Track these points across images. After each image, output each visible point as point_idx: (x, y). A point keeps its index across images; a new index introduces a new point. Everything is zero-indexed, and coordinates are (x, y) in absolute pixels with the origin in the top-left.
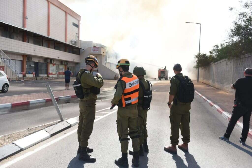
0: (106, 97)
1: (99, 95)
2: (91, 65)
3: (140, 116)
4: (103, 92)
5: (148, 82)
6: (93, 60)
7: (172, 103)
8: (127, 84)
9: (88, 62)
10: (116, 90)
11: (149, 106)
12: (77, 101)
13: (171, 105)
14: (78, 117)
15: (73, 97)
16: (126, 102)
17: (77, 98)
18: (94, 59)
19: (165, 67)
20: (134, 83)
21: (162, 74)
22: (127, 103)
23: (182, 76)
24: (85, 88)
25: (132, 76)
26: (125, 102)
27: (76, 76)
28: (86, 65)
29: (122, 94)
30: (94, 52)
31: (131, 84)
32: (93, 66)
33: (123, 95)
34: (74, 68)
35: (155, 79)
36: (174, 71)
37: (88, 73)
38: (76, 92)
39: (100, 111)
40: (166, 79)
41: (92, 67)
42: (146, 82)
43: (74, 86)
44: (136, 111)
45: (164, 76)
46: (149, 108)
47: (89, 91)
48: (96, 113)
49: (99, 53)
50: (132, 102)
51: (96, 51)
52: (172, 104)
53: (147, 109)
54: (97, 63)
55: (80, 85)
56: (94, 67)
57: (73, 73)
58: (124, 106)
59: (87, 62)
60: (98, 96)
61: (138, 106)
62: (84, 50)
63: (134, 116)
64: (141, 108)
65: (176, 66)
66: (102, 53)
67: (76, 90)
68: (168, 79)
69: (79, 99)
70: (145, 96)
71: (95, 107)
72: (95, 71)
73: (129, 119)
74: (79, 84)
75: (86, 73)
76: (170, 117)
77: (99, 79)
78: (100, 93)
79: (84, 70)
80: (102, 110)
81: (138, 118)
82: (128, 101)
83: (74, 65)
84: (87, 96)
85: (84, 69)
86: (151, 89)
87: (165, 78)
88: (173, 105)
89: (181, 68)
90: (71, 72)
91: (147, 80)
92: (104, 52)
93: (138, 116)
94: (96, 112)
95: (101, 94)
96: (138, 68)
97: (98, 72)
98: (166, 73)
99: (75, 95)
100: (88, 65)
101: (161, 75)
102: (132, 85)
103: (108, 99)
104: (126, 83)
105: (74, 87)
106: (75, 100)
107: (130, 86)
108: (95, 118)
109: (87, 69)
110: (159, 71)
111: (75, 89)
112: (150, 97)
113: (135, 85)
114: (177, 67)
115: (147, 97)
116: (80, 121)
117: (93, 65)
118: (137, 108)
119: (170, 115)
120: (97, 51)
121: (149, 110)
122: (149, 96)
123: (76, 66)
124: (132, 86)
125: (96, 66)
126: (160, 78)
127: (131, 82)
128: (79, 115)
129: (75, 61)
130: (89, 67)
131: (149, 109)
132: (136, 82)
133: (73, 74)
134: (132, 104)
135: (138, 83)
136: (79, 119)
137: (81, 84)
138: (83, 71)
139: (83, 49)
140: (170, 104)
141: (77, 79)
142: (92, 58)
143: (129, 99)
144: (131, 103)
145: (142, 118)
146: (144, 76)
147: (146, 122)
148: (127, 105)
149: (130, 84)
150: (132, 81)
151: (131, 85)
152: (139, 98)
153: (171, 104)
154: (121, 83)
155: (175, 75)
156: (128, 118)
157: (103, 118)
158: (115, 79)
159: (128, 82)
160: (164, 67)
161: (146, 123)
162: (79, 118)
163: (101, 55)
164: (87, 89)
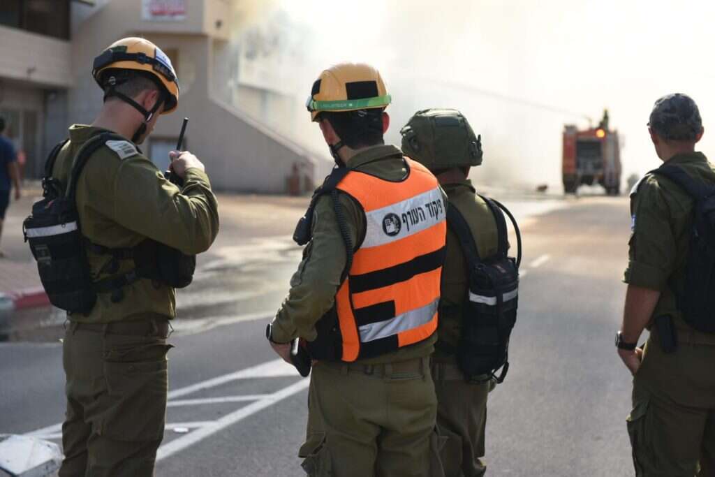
0: (234, 303)
1: (192, 291)
2: (138, 100)
3: (445, 420)
4: (217, 269)
5: (496, 210)
6: (148, 68)
7: (645, 336)
8: (375, 218)
9: (119, 83)
10: (306, 254)
11: (499, 358)
12: (50, 327)
13: (637, 348)
14: (56, 430)
15: (25, 304)
16: (362, 328)
17: (54, 308)
18: (154, 62)
19: (606, 117)
20: (414, 215)
21: (582, 160)
22: (366, 339)
23: (702, 168)
24: (103, 250)
25: (404, 169)
26: (358, 331)
27: (45, 169)
28: (105, 99)
29: (342, 280)
30: (160, 18)
31: (397, 217)
32: (149, 107)
33: (345, 287)
34: (31, 119)
35: (543, 189)
36: (655, 141)
37: (123, 156)
38: (44, 272)
39: (197, 387)
40: (612, 189)
41: (146, 114)
42: (485, 206)
43: (34, 233)
44: (425, 389)
45: (600, 173)
46: (498, 373)
47: (128, 265)
48: (168, 404)
49: (192, 28)
50: (399, 332)
51: (174, 14)
52: (645, 341)
53: (486, 376)
54: (170, 86)
55: (70, 227)
56: (154, 110)
57: (28, 151)
58: (350, 353)
59: (112, 79)
60: (183, 299)
61: (435, 360)
62: (93, 10)
63: (413, 422)
64: (452, 373)
65: (666, 111)
66: (209, 29)
67: (47, 259)
68: (624, 185)
69: (62, 317)
70: (474, 298)
71: (162, 365)
72: (167, 140)
73: (379, 440)
74: (63, 223)
75: (115, 154)
76: (630, 424)
77: (193, 201)
78: (197, 276)
79: (98, 136)
80: (207, 384)
81: (435, 429)
82: (376, 326)
83: (32, 104)
84: (116, 300)
85: (99, 131)
86: (512, 252)
87: (602, 182)
88: (647, 351)
89: (699, 120)
90: (17, 144)
91: (488, 197)
92: (219, 24)
93: (434, 422)
94: (170, 395)
95: (204, 286)
96: (433, 118)
97: (181, 143)
98: (608, 151)
99: (39, 295)
100: (115, 103)
101: (578, 165)
102: (404, 226)
103: (245, 312)
104: (367, 214)
105: (34, 242)
106: (42, 324)
107: (391, 228)
108: (165, 436)
109: (118, 131)
110: (566, 138)
111: (36, 254)
112: (508, 302)
113: (421, 225)
114: (669, 115)
115: (491, 301)
116: (67, 453)
117: (146, 96)
118: (428, 372)
119: (633, 413)
120: (179, 18)
121: (498, 386)
122: (499, 299)
123: (45, 111)
124: (403, 233)
125: (168, 102)
126: (570, 185)
127: (400, 208)
128: (65, 419)
129: (37, 77)
130: (126, 116)
131: (500, 380)
132: (427, 205)
133: (27, 158)
134: (401, 343)
135: (442, 216)
136: (65, 440)
137: (79, 225)
138: (94, 142)
139: (91, 5)
140: (634, 345)
141: (51, 189)
142: (140, 57)
143: (385, 311)
144: (394, 339)
145: (457, 431)
146: (473, 170)
147: (481, 459)
148: (370, 350)
149: (389, 217)
150: (403, 204)
151: (399, 225)
152: (444, 309)
153: (640, 343)
154: (336, 207)
155: (661, 162)
156: (374, 432)
157: (218, 435)
158: (292, 186)
159: (381, 206)
160: (600, 117)
161: (479, 462)
162: (60, 435)
163: (201, 37)
164: (118, 253)
